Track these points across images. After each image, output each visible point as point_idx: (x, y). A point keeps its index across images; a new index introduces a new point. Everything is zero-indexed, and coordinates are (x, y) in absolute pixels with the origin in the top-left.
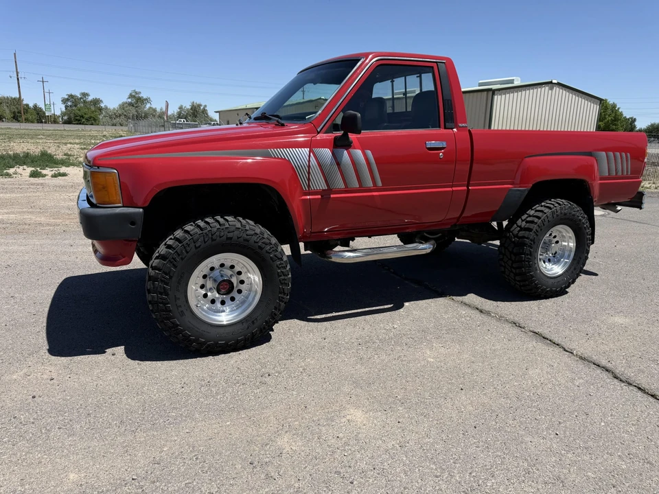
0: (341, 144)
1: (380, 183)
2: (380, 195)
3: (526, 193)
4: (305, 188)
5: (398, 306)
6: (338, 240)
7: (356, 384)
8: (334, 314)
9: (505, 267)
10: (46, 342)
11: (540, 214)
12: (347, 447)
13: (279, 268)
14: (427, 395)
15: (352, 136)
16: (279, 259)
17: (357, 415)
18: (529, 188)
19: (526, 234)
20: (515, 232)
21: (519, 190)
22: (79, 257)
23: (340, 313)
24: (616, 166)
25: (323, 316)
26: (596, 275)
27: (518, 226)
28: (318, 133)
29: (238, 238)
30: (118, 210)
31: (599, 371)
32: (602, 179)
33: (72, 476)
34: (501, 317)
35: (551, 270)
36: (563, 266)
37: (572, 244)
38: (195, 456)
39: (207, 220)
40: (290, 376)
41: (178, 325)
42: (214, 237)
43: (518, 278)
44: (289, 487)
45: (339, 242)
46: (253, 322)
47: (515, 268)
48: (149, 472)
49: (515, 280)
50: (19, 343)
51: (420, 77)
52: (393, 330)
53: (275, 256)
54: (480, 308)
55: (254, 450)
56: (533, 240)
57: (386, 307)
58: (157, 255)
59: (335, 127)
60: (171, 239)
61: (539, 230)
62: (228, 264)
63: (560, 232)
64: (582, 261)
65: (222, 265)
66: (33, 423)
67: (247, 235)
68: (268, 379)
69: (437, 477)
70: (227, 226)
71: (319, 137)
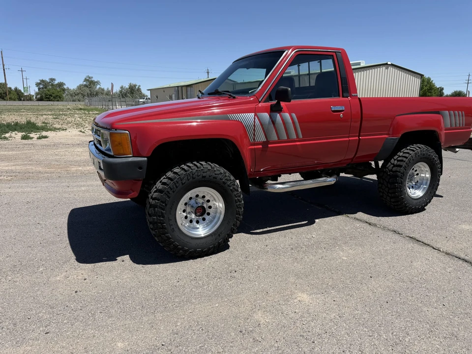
0: (275, 109)
1: (301, 136)
2: (301, 144)
3: (398, 140)
4: (252, 141)
5: (311, 222)
6: (270, 176)
7: (298, 276)
8: (268, 229)
9: (383, 193)
10: (73, 255)
11: (407, 155)
12: (303, 319)
13: (236, 197)
14: (348, 282)
15: (283, 104)
16: (236, 190)
17: (305, 297)
18: (399, 137)
19: (398, 169)
20: (390, 168)
21: (393, 139)
22: (77, 195)
23: (272, 228)
24: (455, 120)
25: (261, 230)
26: (442, 197)
27: (392, 164)
28: (260, 102)
29: (210, 176)
30: (130, 159)
31: (461, 262)
32: (446, 129)
33: (119, 344)
34: (384, 227)
35: (414, 194)
36: (423, 190)
37: (428, 176)
38: (201, 328)
39: (188, 164)
40: (250, 272)
41: (170, 238)
42: (194, 176)
43: (393, 200)
44: (271, 346)
45: (270, 178)
46: (219, 235)
47: (390, 193)
48: (172, 340)
49: (390, 201)
50: (54, 255)
51: (320, 62)
52: (312, 239)
53: (234, 188)
54: (368, 222)
55: (240, 323)
56: (403, 174)
57: (303, 223)
58: (155, 189)
59: (270, 98)
60: (164, 178)
61: (407, 166)
62: (201, 195)
63: (420, 167)
64: (435, 187)
65: (197, 196)
66: (81, 310)
67: (215, 174)
68: (235, 274)
69: (370, 336)
70: (202, 168)
71: (260, 105)
